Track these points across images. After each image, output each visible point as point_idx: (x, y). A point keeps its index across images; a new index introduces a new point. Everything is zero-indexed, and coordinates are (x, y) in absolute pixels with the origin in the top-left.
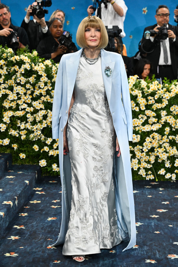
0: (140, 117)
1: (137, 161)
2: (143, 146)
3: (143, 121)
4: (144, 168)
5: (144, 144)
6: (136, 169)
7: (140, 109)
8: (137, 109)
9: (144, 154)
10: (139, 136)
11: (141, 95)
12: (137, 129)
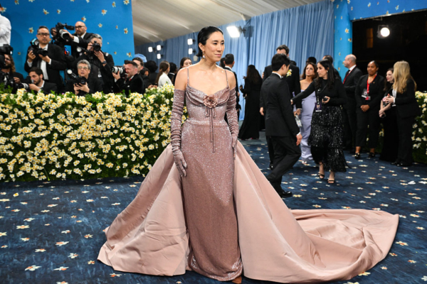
0: (30, 125)
1: (30, 165)
2: (34, 151)
3: (33, 128)
4: (37, 170)
5: (35, 149)
6: (28, 171)
7: (29, 118)
8: (27, 118)
9: (36, 158)
10: (30, 142)
11: (29, 106)
12: (28, 136)
